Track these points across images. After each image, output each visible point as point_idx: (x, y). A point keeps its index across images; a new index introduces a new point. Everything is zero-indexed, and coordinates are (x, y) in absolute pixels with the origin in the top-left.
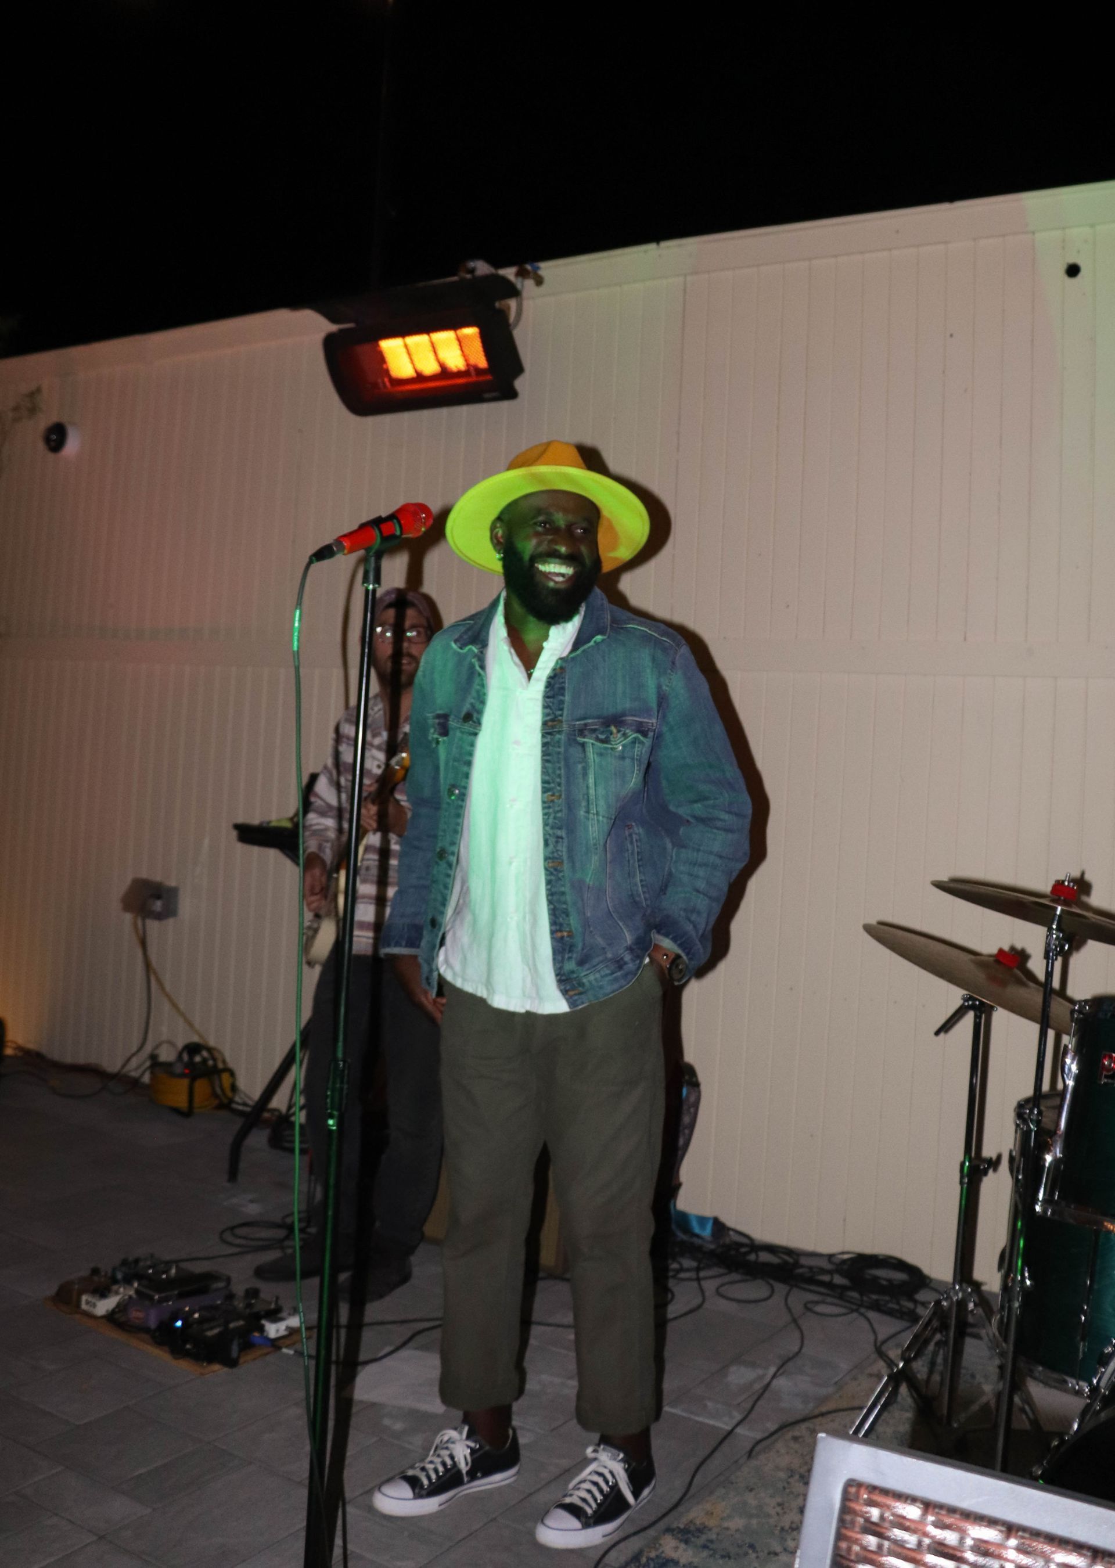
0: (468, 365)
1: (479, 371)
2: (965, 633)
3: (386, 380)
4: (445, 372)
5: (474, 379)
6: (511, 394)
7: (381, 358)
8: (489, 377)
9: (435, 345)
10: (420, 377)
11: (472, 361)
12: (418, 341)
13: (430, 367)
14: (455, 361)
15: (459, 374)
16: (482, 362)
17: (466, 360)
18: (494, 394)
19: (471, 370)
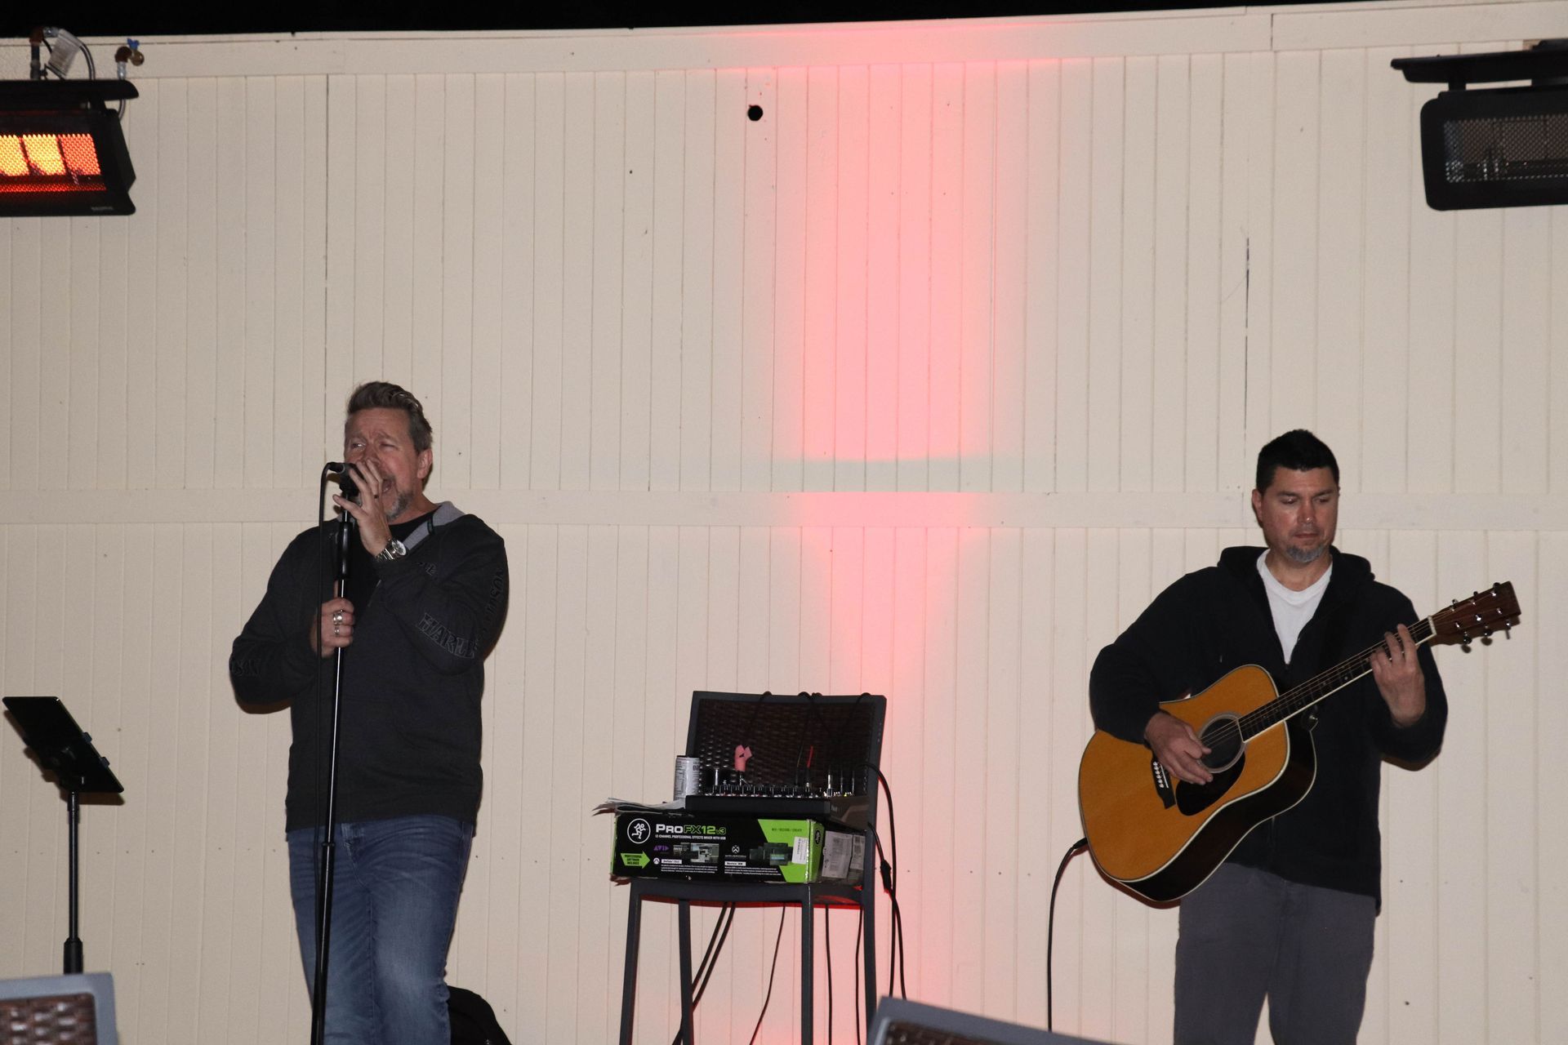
0: (69, 170)
1: (84, 179)
4: (35, 176)
5: (77, 186)
6: (127, 208)
8: (101, 188)
9: (26, 148)
11: (75, 165)
12: (4, 142)
13: (15, 169)
14: (51, 165)
15: (55, 179)
16: (90, 169)
17: (67, 166)
18: (104, 207)
19: (72, 176)
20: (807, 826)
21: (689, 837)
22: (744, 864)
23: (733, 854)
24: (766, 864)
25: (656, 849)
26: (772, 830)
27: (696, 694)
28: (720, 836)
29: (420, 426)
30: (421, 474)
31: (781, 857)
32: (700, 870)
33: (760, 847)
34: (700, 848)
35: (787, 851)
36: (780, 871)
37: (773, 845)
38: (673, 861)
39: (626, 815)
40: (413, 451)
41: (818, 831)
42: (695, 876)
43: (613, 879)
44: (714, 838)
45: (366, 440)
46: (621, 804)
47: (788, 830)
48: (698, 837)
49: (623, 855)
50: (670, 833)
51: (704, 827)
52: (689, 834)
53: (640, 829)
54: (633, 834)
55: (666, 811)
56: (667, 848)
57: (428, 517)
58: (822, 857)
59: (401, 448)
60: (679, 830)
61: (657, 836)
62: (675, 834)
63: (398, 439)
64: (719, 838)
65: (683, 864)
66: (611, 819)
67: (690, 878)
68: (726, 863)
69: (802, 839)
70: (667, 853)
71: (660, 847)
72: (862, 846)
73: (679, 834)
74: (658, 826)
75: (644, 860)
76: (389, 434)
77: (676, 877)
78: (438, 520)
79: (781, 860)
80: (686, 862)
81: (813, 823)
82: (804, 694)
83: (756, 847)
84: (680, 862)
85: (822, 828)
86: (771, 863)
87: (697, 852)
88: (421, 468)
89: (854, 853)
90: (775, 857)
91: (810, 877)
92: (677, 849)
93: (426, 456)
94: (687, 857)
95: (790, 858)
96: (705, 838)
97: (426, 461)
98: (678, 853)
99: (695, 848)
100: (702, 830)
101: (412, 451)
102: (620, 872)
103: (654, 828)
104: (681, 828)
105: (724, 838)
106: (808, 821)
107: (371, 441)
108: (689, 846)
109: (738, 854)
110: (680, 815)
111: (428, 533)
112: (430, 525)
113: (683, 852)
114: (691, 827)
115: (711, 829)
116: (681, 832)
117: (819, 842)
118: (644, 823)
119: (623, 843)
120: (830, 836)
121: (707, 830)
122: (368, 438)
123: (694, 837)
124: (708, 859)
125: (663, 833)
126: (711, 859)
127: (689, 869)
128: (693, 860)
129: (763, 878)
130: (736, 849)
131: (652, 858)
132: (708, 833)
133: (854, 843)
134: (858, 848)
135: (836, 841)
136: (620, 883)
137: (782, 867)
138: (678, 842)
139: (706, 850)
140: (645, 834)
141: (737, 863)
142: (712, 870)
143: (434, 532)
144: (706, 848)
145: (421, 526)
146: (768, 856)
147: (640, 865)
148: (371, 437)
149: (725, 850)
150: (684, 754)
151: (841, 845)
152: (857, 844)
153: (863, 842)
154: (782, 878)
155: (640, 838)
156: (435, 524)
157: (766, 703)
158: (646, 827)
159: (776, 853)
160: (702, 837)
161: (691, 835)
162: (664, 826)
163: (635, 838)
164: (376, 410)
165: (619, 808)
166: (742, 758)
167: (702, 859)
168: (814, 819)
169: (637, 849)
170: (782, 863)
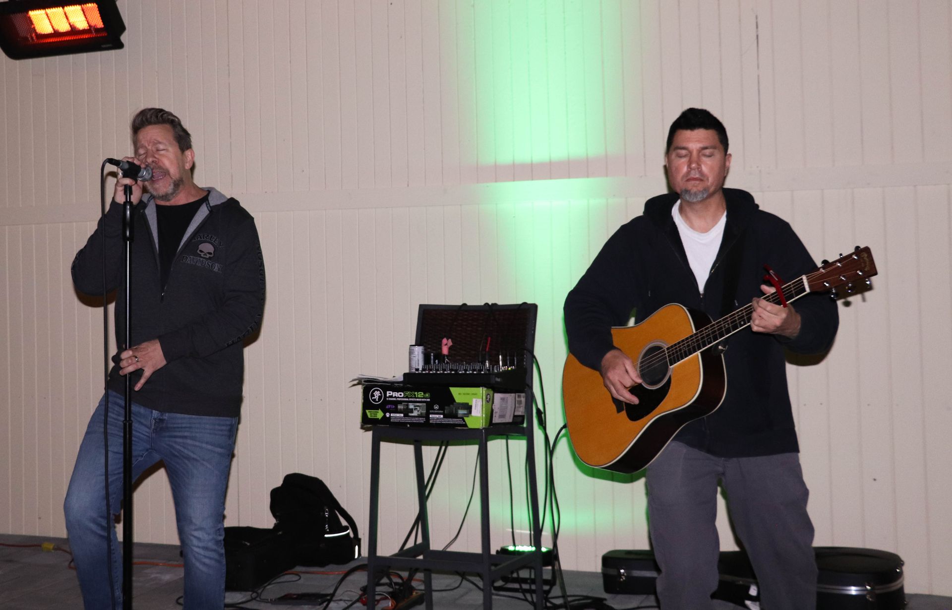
0: (90, 26)
1: (97, 30)
2: (408, 182)
3: (33, 35)
4: (74, 31)
5: (94, 35)
6: (120, 46)
7: (30, 21)
8: (104, 34)
9: (67, 14)
10: (56, 34)
11: (93, 24)
12: (56, 12)
13: (64, 27)
14: (81, 24)
15: (84, 31)
16: (99, 24)
17: (88, 23)
18: (108, 46)
19: (91, 29)
20: (481, 391)
21: (407, 399)
22: (442, 416)
23: (435, 410)
24: (455, 416)
25: (387, 407)
26: (459, 394)
27: (421, 306)
28: (426, 398)
29: (182, 133)
30: (188, 166)
31: (465, 412)
32: (415, 420)
33: (451, 406)
34: (414, 406)
35: (468, 408)
36: (464, 421)
37: (459, 404)
38: (398, 415)
39: (369, 385)
40: (179, 150)
41: (489, 394)
42: (412, 424)
43: (362, 428)
44: (423, 400)
45: (146, 147)
46: (366, 379)
47: (468, 394)
48: (413, 399)
49: (367, 411)
50: (395, 397)
51: (416, 393)
52: (407, 397)
53: (377, 394)
54: (373, 398)
55: (393, 383)
56: (394, 407)
57: (205, 200)
58: (492, 411)
59: (170, 149)
60: (401, 395)
61: (387, 399)
62: (398, 397)
63: (167, 143)
64: (425, 400)
65: (404, 416)
66: (359, 389)
67: (408, 426)
68: (431, 416)
69: (478, 400)
70: (394, 410)
71: (390, 406)
72: (523, 400)
73: (401, 398)
74: (388, 392)
75: (380, 415)
76: (160, 141)
77: (400, 425)
78: (213, 201)
79: (465, 414)
80: (406, 415)
81: (485, 389)
82: (487, 304)
83: (449, 405)
84: (402, 415)
85: (491, 392)
86: (459, 416)
87: (412, 409)
88: (187, 163)
89: (517, 405)
90: (461, 412)
91: (484, 424)
92: (400, 407)
93: (189, 153)
94: (407, 412)
95: (470, 412)
96: (417, 400)
97: (190, 157)
98: (401, 409)
99: (411, 406)
100: (415, 395)
101: (179, 152)
102: (367, 423)
103: (385, 394)
104: (402, 393)
105: (429, 400)
106: (481, 388)
107: (150, 148)
108: (408, 405)
109: (438, 410)
110: (402, 385)
111: (209, 212)
112: (208, 205)
113: (404, 409)
114: (408, 393)
115: (421, 394)
116: (402, 396)
117: (490, 401)
118: (380, 391)
119: (367, 404)
120: (498, 396)
121: (418, 394)
122: (147, 145)
123: (410, 399)
124: (419, 413)
125: (391, 397)
126: (421, 413)
127: (408, 420)
128: (410, 414)
129: (454, 426)
130: (436, 407)
131: (385, 413)
132: (419, 396)
133: (517, 399)
134: (520, 402)
135: (503, 399)
136: (367, 430)
137: (466, 419)
138: (401, 402)
139: (418, 408)
140: (380, 398)
141: (437, 416)
142: (422, 420)
143: (213, 210)
144: (418, 406)
145: (201, 207)
146: (457, 411)
147: (378, 417)
148: (149, 145)
149: (429, 407)
150: (414, 344)
151: (507, 402)
152: (519, 399)
153: (523, 397)
154: (466, 425)
155: (377, 400)
156: (211, 205)
157: (464, 310)
158: (381, 393)
159: (461, 409)
160: (415, 399)
161: (409, 398)
162: (391, 392)
163: (374, 400)
164: (150, 127)
165: (365, 381)
166: (446, 346)
167: (415, 413)
168: (485, 387)
169: (376, 407)
170: (466, 415)
